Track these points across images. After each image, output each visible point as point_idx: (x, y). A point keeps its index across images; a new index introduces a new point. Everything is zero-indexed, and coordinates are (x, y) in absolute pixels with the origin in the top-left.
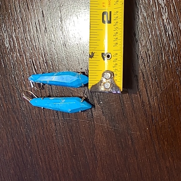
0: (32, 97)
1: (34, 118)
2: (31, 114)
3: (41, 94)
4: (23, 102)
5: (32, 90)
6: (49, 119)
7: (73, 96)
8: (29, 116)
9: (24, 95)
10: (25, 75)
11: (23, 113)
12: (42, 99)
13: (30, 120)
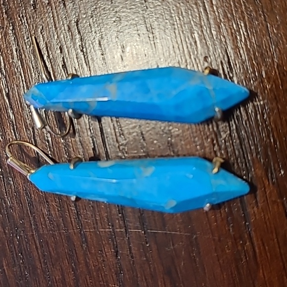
0: (38, 162)
1: (46, 232)
2: (34, 218)
3: (68, 152)
4: (7, 178)
5: (38, 139)
6: (95, 233)
7: (178, 156)
8: (27, 225)
9: (9, 155)
10: (13, 89)
11: (9, 216)
12: (72, 167)
13: (30, 238)
